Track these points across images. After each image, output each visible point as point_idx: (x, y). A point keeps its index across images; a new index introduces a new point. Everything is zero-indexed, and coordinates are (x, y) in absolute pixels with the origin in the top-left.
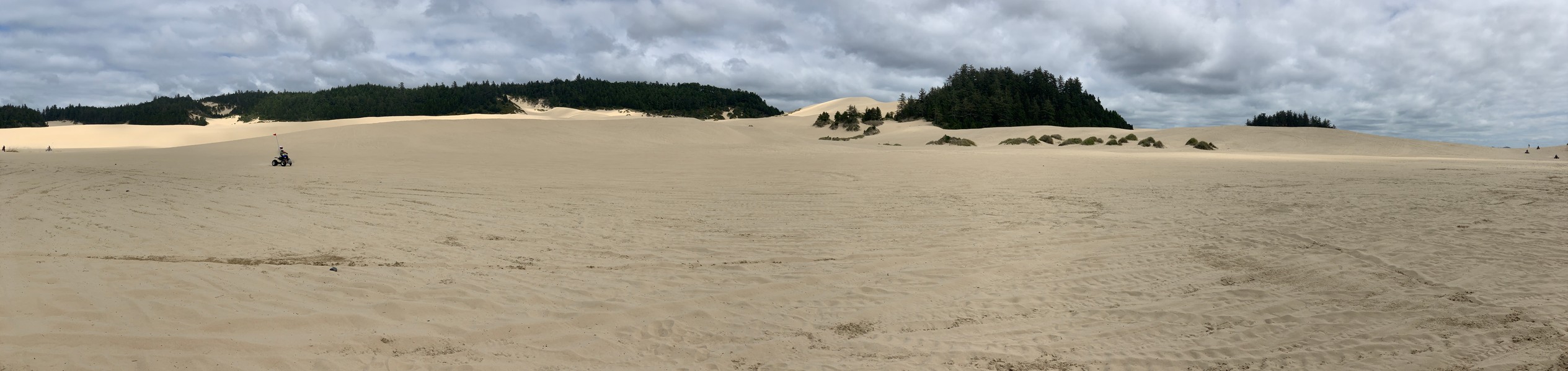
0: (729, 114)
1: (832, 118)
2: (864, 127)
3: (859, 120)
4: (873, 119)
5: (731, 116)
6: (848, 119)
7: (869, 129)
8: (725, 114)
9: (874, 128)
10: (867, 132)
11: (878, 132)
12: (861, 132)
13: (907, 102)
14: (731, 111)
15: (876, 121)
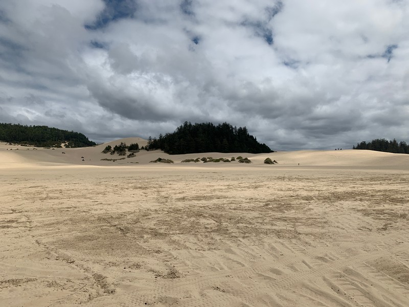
0: (65, 145)
1: (112, 149)
2: (128, 153)
3: (127, 150)
4: (134, 149)
5: (67, 146)
6: (120, 149)
7: (130, 155)
8: (63, 145)
9: (133, 154)
10: (129, 156)
11: (135, 156)
12: (126, 156)
13: (152, 141)
14: (67, 143)
15: (135, 150)
